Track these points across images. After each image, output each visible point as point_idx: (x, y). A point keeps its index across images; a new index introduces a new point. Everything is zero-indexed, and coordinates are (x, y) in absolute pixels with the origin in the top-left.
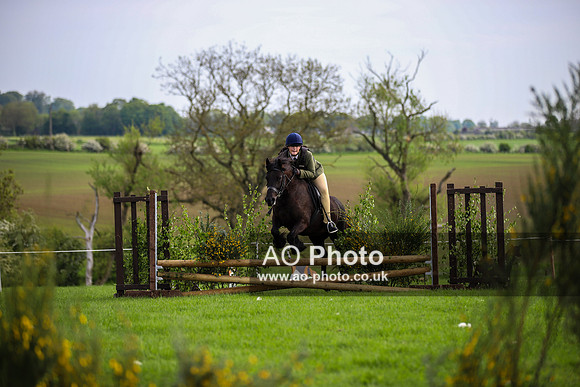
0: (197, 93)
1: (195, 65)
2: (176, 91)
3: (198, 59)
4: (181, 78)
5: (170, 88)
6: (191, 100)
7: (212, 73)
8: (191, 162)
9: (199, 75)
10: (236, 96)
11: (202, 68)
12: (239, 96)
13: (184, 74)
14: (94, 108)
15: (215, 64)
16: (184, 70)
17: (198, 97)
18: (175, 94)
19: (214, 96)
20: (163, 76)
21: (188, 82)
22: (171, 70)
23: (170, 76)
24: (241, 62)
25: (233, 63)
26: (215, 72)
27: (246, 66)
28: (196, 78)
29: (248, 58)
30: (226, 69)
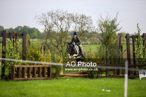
0: (47, 24)
1: (47, 16)
5: (39, 23)
7: (52, 18)
9: (48, 19)
16: (44, 17)
18: (41, 25)
19: (53, 25)
21: (45, 21)
23: (39, 19)
24: (61, 15)
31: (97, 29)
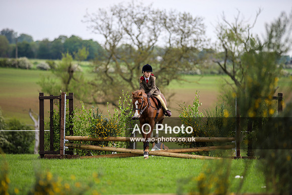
0: (110, 33)
1: (110, 14)
2: (97, 31)
3: (112, 11)
4: (100, 23)
5: (93, 29)
6: (106, 37)
7: (120, 20)
8: (106, 78)
9: (112, 21)
10: (136, 35)
11: (114, 16)
12: (138, 36)
13: (103, 20)
14: (46, 41)
15: (123, 14)
16: (103, 17)
17: (111, 35)
18: (96, 33)
19: (121, 35)
20: (88, 21)
21: (105, 25)
22: (94, 18)
23: (93, 21)
24: (139, 13)
25: (135, 14)
26: (122, 19)
27: (143, 16)
28: (110, 23)
29: (144, 10)
30: (130, 18)
31: (216, 45)
